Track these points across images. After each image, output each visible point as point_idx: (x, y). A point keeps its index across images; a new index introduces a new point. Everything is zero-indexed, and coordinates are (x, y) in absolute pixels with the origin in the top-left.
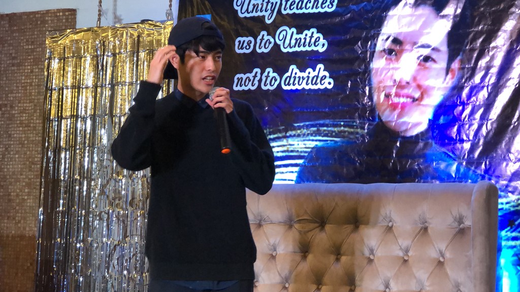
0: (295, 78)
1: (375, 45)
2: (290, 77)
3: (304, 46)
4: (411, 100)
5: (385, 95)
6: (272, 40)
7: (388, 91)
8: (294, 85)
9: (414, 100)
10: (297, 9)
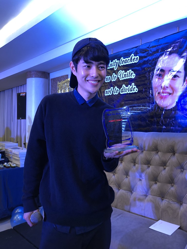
0: (124, 89)
1: (154, 73)
2: (123, 89)
3: (127, 77)
4: (169, 94)
5: (158, 93)
6: (117, 76)
7: (159, 91)
8: (124, 92)
9: (170, 94)
10: (125, 63)
